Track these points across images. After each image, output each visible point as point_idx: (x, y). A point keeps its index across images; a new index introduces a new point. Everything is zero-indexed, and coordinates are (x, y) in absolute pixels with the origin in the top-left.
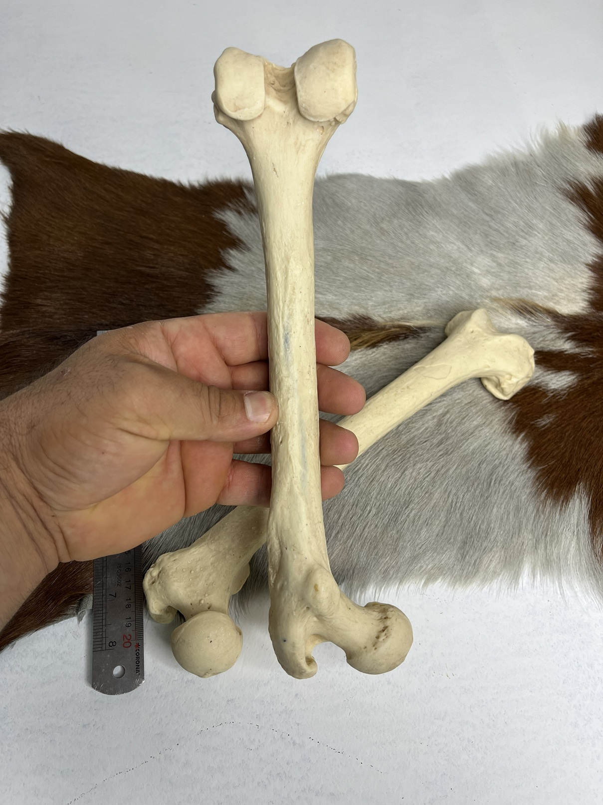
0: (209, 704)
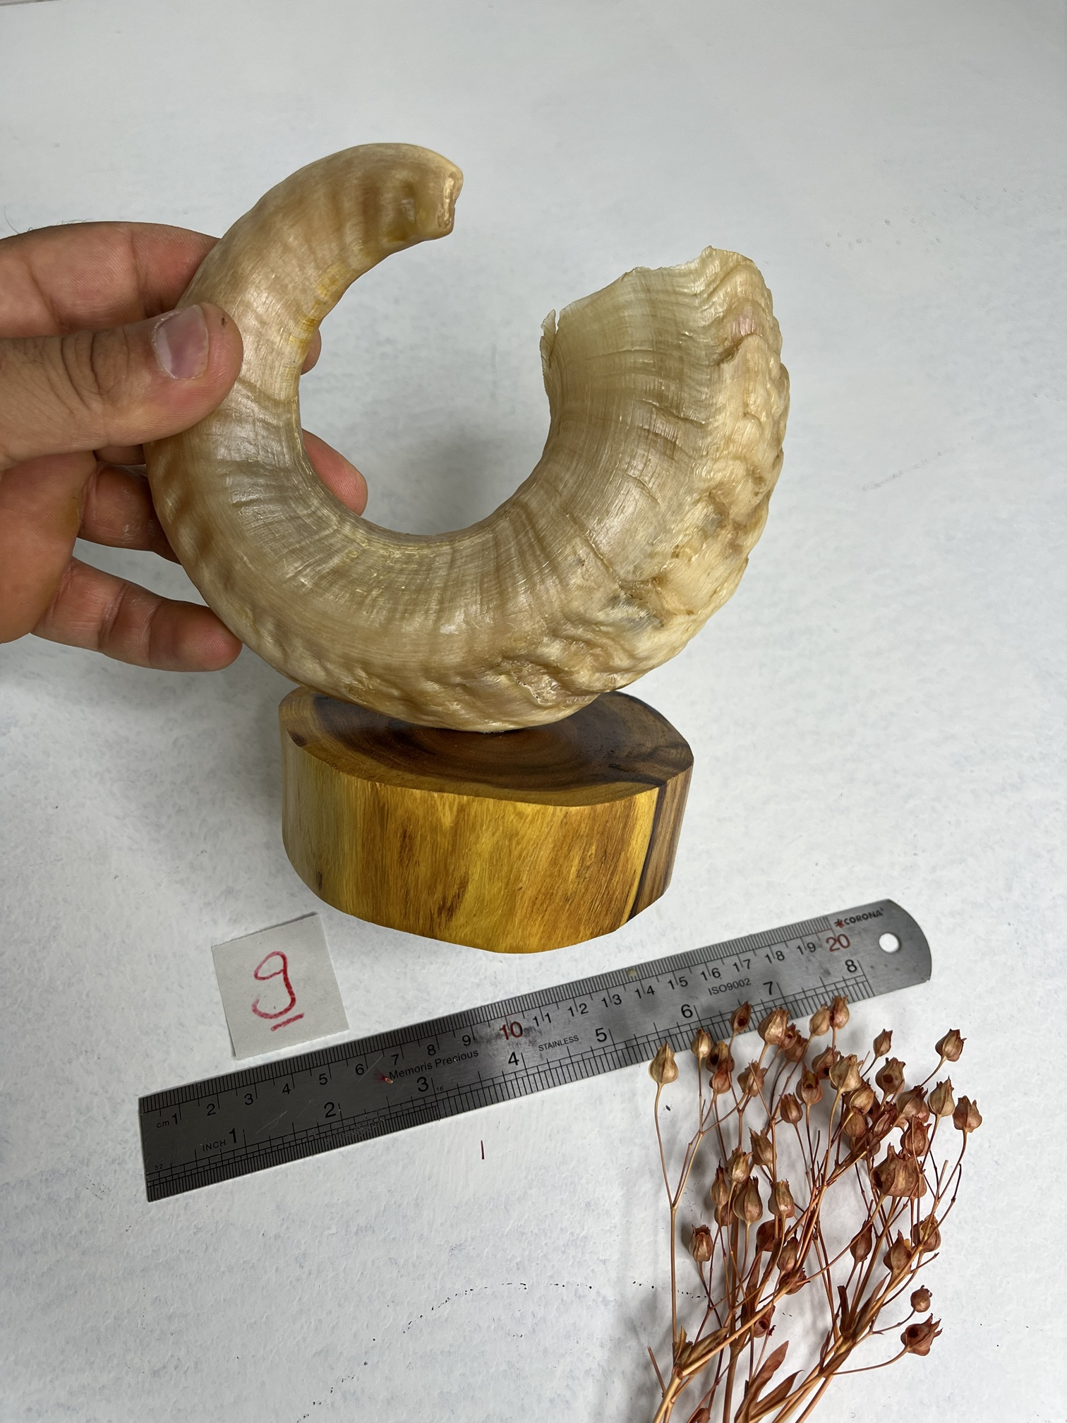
0: (414, 1265)
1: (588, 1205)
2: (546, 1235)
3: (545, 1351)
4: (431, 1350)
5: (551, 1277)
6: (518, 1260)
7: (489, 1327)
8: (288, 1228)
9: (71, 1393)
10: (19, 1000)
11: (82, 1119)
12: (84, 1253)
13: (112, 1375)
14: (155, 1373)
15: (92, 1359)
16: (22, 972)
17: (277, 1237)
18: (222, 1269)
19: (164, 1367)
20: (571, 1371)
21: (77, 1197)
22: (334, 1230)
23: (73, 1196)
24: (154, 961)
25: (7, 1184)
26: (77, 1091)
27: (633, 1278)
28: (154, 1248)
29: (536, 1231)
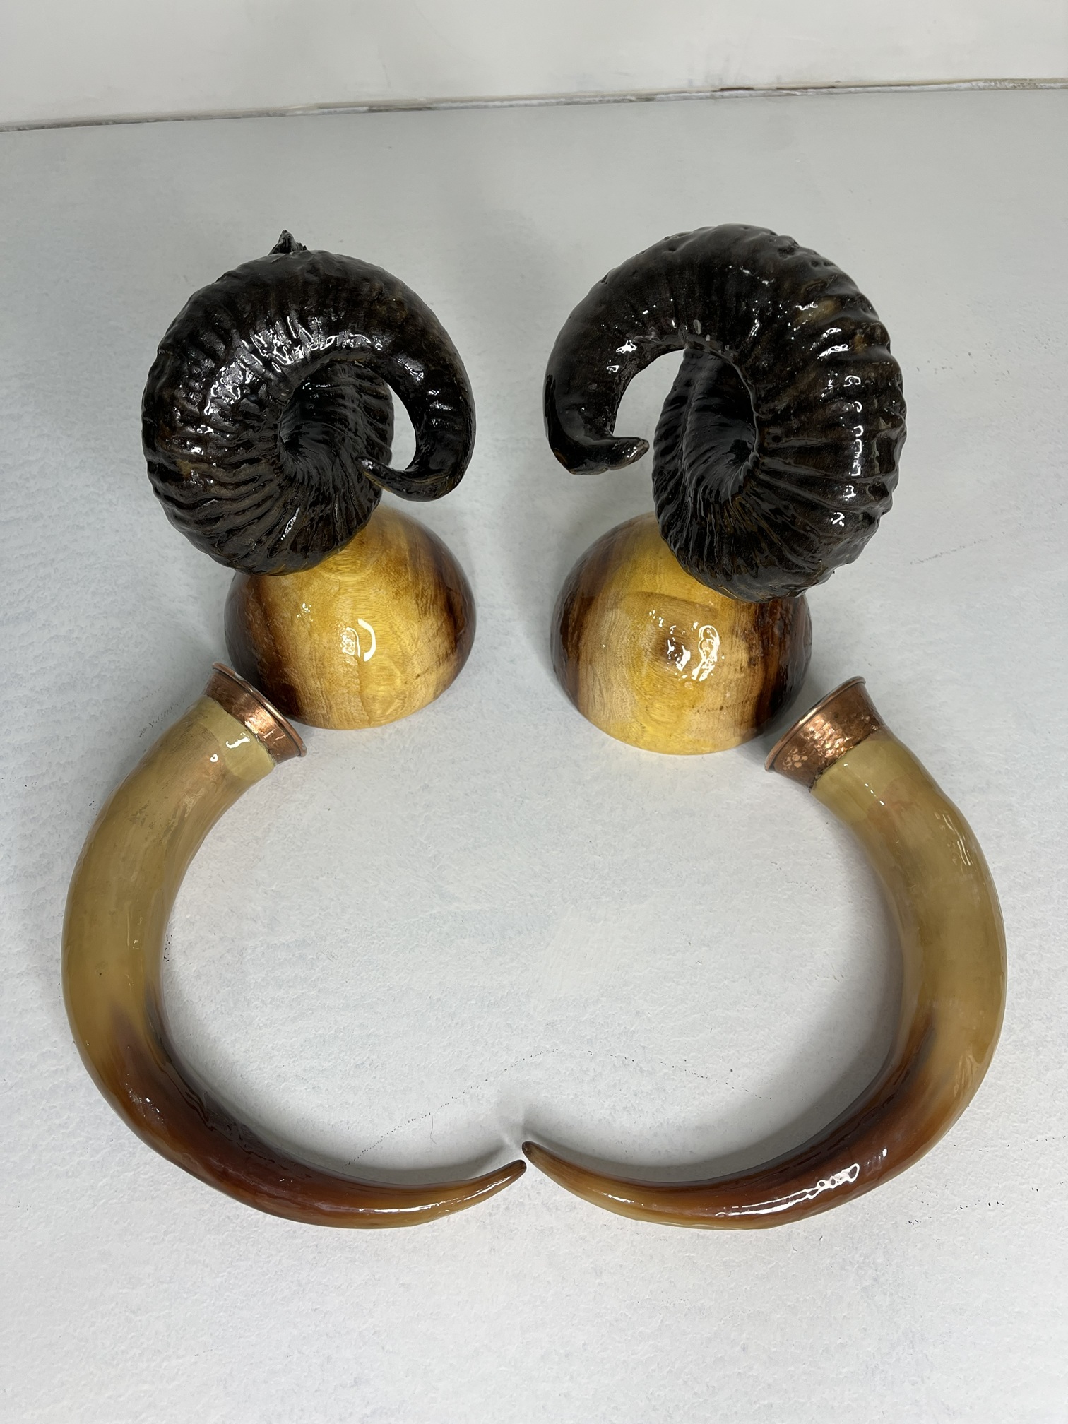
0: (522, 1031)
1: (638, 1012)
2: (608, 1026)
3: (599, 1092)
4: (528, 1080)
5: (609, 1050)
6: (588, 1037)
7: (565, 1073)
8: (446, 996)
9: (305, 1070)
10: (288, 836)
11: (323, 913)
12: (319, 991)
13: (331, 1063)
14: (357, 1066)
15: (320, 1053)
16: (290, 820)
17: (438, 1000)
18: (403, 1013)
19: (363, 1063)
20: (614, 1106)
21: (318, 958)
22: (473, 1002)
23: (315, 957)
24: (374, 824)
25: (275, 944)
26: (321, 896)
27: (661, 1059)
28: (363, 995)
29: (602, 1023)
